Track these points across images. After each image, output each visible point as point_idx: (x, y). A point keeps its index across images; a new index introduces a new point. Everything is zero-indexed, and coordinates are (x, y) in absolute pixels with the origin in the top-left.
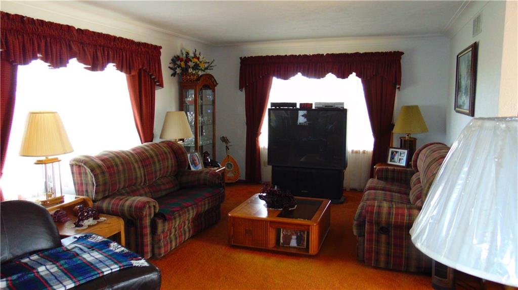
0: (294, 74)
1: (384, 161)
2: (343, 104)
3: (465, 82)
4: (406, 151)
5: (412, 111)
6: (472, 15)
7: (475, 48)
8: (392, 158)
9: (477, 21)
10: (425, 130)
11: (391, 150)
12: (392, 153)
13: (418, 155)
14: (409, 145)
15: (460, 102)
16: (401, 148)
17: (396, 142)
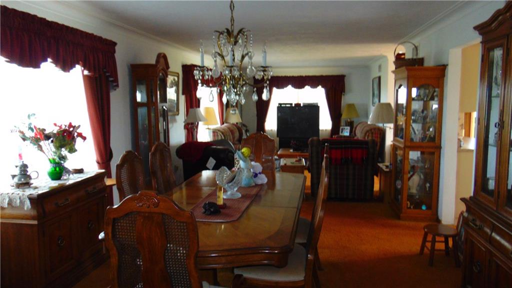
0: (286, 86)
1: (338, 133)
2: (317, 103)
3: (376, 92)
4: (349, 128)
5: (351, 106)
6: (377, 64)
7: (380, 78)
8: (342, 132)
9: (380, 67)
10: (358, 116)
11: (341, 128)
12: (342, 129)
13: (356, 128)
14: (351, 124)
15: (374, 101)
16: (346, 126)
17: (343, 123)
